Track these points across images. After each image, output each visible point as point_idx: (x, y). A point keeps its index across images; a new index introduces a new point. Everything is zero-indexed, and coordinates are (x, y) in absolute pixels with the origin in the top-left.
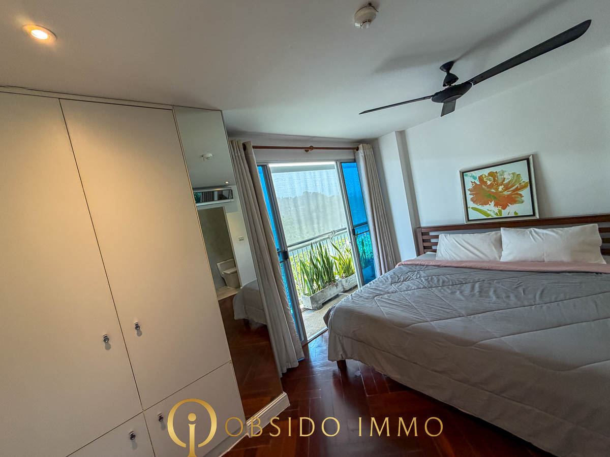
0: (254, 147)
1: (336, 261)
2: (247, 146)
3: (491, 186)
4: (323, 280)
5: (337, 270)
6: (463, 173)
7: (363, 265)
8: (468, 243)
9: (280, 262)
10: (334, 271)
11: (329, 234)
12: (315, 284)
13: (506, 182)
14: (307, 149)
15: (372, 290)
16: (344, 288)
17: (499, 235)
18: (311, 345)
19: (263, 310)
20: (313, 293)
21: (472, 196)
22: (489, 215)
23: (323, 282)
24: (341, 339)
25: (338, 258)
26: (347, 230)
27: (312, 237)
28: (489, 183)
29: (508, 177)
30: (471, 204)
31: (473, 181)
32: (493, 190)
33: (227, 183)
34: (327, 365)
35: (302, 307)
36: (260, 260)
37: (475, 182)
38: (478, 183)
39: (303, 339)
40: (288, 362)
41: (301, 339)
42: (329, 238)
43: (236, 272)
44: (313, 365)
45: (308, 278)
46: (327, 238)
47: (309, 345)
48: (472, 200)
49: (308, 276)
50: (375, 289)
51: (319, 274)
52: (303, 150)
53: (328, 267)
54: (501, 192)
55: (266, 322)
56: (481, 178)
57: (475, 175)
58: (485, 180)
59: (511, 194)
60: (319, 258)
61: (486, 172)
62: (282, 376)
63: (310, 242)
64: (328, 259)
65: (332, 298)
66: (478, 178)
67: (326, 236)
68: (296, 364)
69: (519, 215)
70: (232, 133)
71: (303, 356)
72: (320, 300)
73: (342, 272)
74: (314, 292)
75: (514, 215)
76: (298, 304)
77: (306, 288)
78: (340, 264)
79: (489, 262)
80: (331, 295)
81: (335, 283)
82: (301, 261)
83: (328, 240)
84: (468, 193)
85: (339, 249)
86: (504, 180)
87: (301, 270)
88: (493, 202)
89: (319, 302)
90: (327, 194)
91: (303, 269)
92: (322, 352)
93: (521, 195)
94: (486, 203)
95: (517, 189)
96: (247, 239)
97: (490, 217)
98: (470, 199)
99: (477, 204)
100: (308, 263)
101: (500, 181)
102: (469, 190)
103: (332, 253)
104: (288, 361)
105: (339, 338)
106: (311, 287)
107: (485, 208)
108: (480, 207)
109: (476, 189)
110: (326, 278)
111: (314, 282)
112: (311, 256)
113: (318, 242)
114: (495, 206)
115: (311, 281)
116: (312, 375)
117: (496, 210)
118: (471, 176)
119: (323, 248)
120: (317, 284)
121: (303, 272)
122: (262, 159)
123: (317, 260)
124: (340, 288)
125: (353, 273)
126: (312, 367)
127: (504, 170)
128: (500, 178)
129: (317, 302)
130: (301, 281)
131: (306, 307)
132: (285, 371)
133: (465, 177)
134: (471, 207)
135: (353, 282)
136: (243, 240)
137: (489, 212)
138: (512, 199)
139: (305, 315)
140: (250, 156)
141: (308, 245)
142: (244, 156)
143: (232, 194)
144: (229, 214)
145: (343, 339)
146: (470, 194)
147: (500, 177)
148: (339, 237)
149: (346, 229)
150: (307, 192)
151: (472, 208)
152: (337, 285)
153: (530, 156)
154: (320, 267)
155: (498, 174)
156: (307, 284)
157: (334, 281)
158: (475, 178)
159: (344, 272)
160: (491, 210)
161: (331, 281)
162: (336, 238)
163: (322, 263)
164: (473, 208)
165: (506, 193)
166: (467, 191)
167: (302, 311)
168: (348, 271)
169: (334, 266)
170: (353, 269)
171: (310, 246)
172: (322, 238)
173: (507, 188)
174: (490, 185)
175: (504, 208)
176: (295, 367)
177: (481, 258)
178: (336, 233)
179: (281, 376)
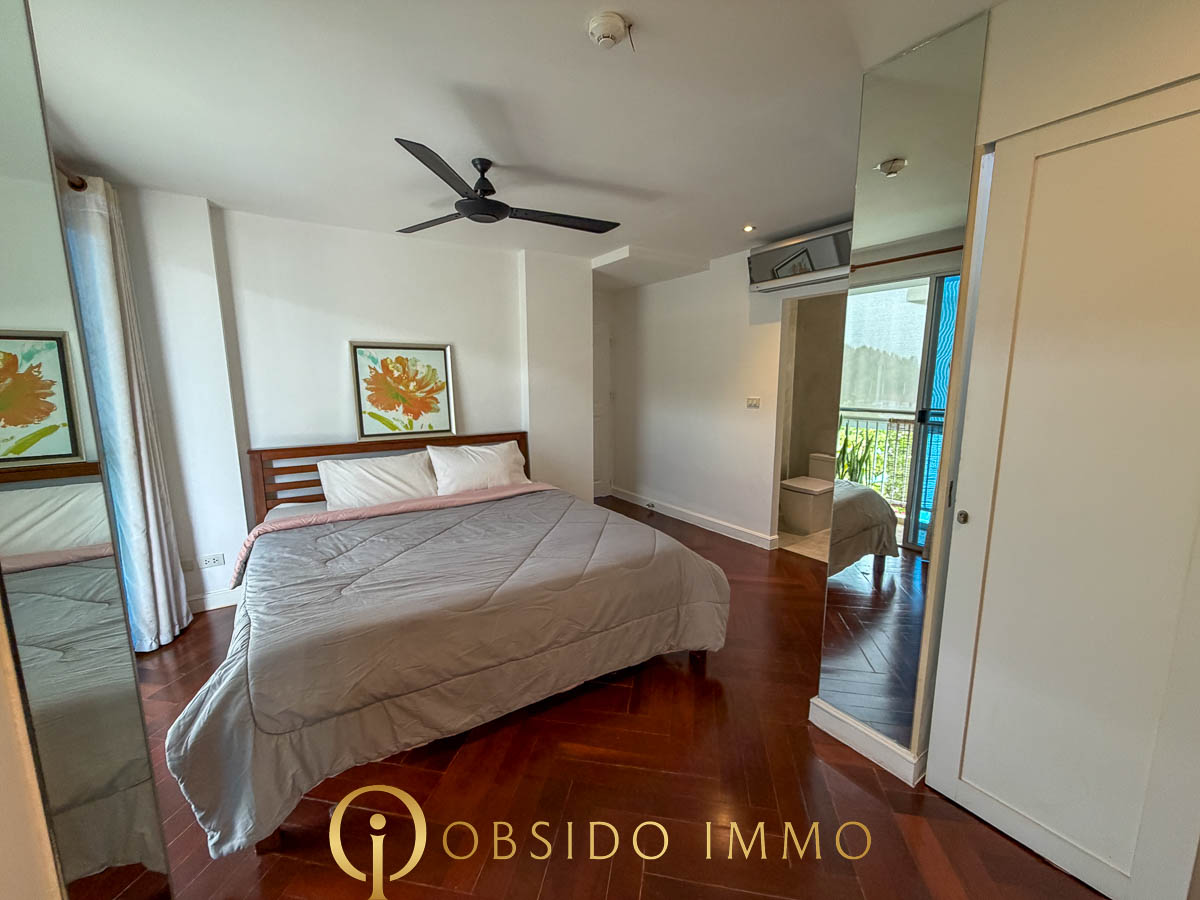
3: (399, 380)
6: (355, 348)
8: (388, 473)
13: (419, 377)
17: (426, 457)
21: (370, 393)
22: (395, 428)
28: (396, 374)
29: (422, 372)
30: (367, 406)
31: (372, 365)
32: (401, 387)
37: (374, 369)
38: (380, 371)
48: (370, 398)
54: (411, 392)
56: (384, 364)
57: (375, 356)
58: (390, 367)
59: (425, 398)
61: (393, 354)
66: (380, 361)
69: (435, 429)
75: (428, 429)
79: (423, 499)
84: (363, 385)
86: (416, 375)
88: (401, 407)
93: (436, 399)
94: (392, 408)
95: (432, 391)
97: (397, 431)
98: (366, 397)
99: (377, 407)
101: (411, 374)
102: (365, 380)
107: (389, 415)
108: (381, 413)
109: (377, 381)
114: (404, 412)
117: (405, 419)
118: (369, 357)
127: (418, 358)
128: (412, 370)
133: (358, 356)
134: (368, 411)
137: (395, 423)
138: (426, 406)
146: (367, 389)
147: (411, 367)
151: (369, 414)
153: (446, 346)
155: (409, 363)
158: (375, 361)
160: (398, 420)
164: (372, 415)
165: (419, 395)
166: (361, 381)
173: (420, 387)
174: (397, 378)
175: (416, 417)
177: (409, 495)
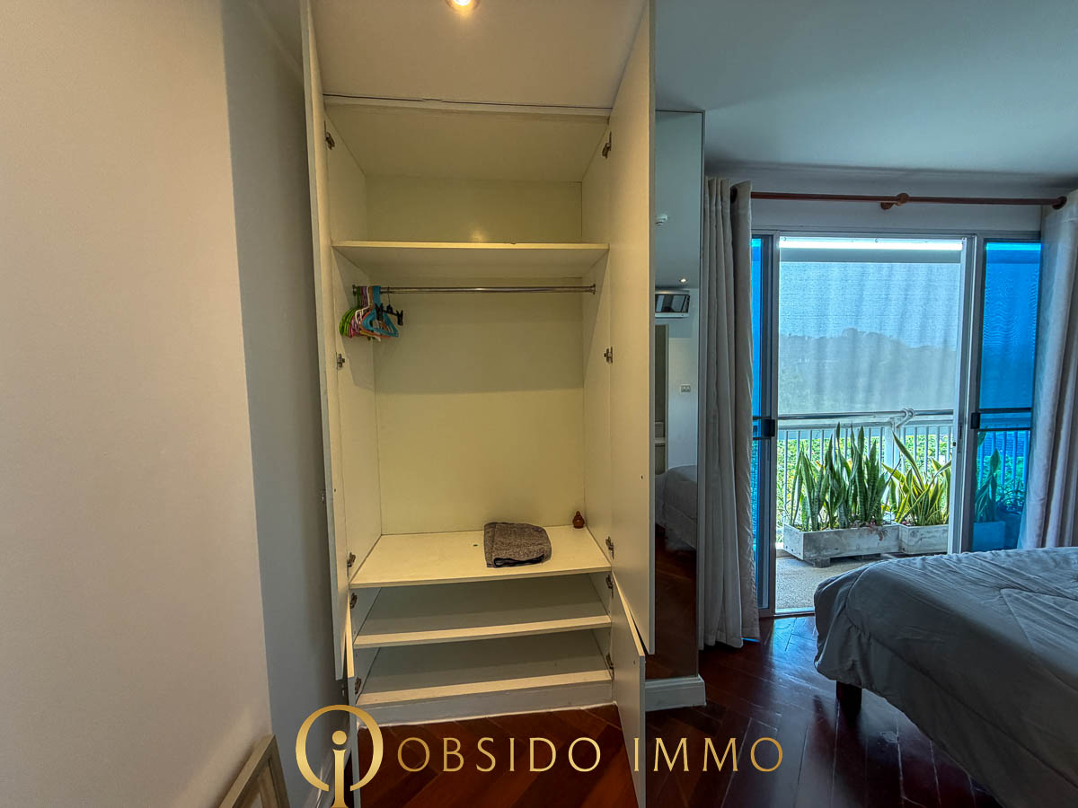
0: (754, 195)
1: (897, 482)
2: (740, 193)
4: (847, 511)
5: (894, 500)
7: (980, 514)
9: (754, 439)
10: (884, 499)
11: (892, 416)
12: (823, 513)
14: (886, 203)
15: (996, 570)
16: (900, 548)
18: (779, 623)
19: (696, 520)
20: (813, 529)
23: (846, 515)
24: (864, 640)
25: (904, 475)
26: (955, 417)
27: (843, 411)
33: (683, 280)
34: (810, 679)
35: (779, 546)
36: (711, 420)
39: (765, 605)
40: (721, 630)
41: (760, 602)
42: (890, 424)
43: (663, 446)
44: (776, 663)
45: (810, 493)
46: (884, 424)
47: (776, 621)
49: (811, 488)
50: (1010, 570)
51: (839, 496)
52: (877, 204)
53: (870, 486)
55: (697, 543)
60: (849, 460)
62: (702, 649)
63: (835, 421)
64: (873, 469)
65: (861, 556)
67: (886, 419)
68: (739, 643)
70: (714, 167)
71: (758, 635)
72: (825, 548)
73: (907, 509)
74: (817, 526)
76: (772, 538)
77: (800, 512)
78: (906, 491)
80: (858, 549)
81: (880, 528)
82: (801, 454)
83: (886, 428)
85: (913, 457)
87: (799, 472)
89: (825, 553)
90: (911, 341)
91: (803, 473)
92: (804, 647)
96: (695, 391)
100: (818, 464)
103: (889, 460)
104: (723, 628)
105: (859, 637)
106: (813, 514)
110: (856, 509)
111: (823, 508)
112: (830, 452)
113: (857, 425)
115: (817, 503)
116: (769, 679)
119: (866, 440)
120: (830, 513)
121: (801, 480)
122: (767, 223)
123: (844, 464)
124: (889, 543)
125: (938, 522)
126: (771, 665)
129: (818, 549)
130: (790, 495)
131: (789, 550)
132: (712, 642)
135: (933, 541)
136: (689, 391)
139: (781, 564)
140: (741, 212)
141: (830, 427)
142: (729, 211)
143: (688, 303)
144: (674, 339)
145: (869, 644)
148: (922, 429)
149: (951, 413)
150: (854, 331)
152: (882, 534)
154: (847, 483)
156: (804, 505)
157: (878, 522)
159: (913, 513)
161: (870, 517)
162: (911, 429)
163: (854, 473)
167: (777, 554)
168: (925, 510)
169: (888, 489)
170: (943, 511)
171: (833, 431)
172: (871, 420)
176: (736, 646)
178: (915, 419)
179: (701, 646)
